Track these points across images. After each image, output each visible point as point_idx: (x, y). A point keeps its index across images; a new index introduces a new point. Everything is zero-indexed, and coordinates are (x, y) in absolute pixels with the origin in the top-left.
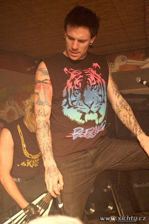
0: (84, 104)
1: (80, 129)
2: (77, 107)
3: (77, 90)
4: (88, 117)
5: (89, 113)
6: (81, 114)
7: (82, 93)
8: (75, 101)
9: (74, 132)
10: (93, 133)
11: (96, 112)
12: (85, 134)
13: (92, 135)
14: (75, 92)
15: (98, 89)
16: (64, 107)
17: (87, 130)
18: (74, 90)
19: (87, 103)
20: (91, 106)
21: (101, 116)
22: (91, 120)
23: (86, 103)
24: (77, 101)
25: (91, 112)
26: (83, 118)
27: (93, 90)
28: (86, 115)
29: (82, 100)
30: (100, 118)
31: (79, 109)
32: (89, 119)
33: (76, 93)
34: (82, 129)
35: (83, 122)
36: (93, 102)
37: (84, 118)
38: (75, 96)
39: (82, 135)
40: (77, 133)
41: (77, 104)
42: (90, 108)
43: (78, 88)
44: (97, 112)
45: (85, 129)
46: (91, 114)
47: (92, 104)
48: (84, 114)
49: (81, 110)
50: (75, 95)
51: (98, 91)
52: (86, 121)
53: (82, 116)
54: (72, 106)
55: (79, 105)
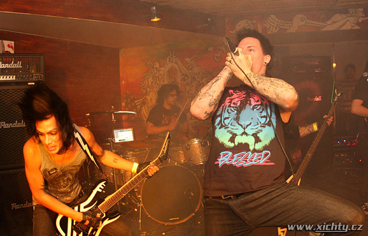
0: (237, 124)
1: (227, 154)
2: (228, 127)
3: (233, 107)
4: (239, 140)
5: (242, 135)
6: (231, 135)
7: (239, 112)
8: (228, 118)
9: (221, 157)
10: (245, 159)
11: (251, 134)
12: (234, 160)
13: (244, 162)
14: (229, 109)
15: (261, 110)
16: (217, 126)
17: (235, 156)
18: (228, 107)
19: (242, 123)
20: (247, 127)
21: (260, 141)
22: (242, 143)
23: (240, 124)
24: (230, 119)
25: (244, 133)
26: (232, 140)
27: (255, 110)
28: (237, 137)
29: (236, 120)
30: (259, 143)
31: (229, 129)
32: (240, 142)
33: (231, 110)
34: (230, 153)
35: (232, 145)
36: (251, 123)
37: (234, 140)
38: (229, 113)
39: (230, 161)
40: (224, 158)
41: (229, 124)
42: (244, 129)
43: (234, 106)
44: (255, 135)
45: (234, 154)
46: (244, 136)
47: (248, 126)
48: (234, 135)
49: (232, 130)
50: (229, 111)
51: (261, 112)
52: (236, 144)
53: (231, 138)
54: (224, 126)
55: (231, 125)
